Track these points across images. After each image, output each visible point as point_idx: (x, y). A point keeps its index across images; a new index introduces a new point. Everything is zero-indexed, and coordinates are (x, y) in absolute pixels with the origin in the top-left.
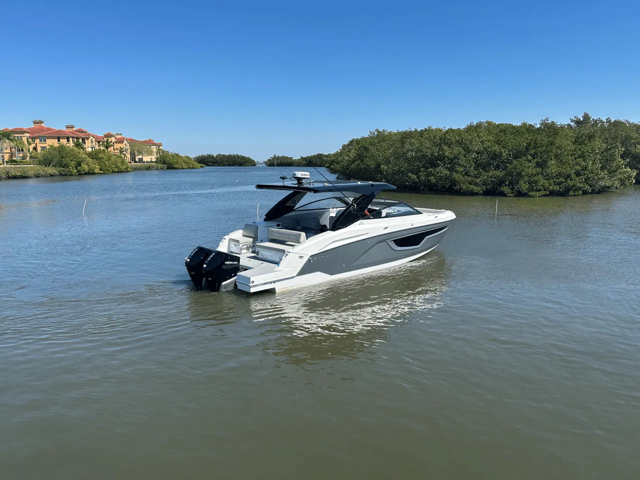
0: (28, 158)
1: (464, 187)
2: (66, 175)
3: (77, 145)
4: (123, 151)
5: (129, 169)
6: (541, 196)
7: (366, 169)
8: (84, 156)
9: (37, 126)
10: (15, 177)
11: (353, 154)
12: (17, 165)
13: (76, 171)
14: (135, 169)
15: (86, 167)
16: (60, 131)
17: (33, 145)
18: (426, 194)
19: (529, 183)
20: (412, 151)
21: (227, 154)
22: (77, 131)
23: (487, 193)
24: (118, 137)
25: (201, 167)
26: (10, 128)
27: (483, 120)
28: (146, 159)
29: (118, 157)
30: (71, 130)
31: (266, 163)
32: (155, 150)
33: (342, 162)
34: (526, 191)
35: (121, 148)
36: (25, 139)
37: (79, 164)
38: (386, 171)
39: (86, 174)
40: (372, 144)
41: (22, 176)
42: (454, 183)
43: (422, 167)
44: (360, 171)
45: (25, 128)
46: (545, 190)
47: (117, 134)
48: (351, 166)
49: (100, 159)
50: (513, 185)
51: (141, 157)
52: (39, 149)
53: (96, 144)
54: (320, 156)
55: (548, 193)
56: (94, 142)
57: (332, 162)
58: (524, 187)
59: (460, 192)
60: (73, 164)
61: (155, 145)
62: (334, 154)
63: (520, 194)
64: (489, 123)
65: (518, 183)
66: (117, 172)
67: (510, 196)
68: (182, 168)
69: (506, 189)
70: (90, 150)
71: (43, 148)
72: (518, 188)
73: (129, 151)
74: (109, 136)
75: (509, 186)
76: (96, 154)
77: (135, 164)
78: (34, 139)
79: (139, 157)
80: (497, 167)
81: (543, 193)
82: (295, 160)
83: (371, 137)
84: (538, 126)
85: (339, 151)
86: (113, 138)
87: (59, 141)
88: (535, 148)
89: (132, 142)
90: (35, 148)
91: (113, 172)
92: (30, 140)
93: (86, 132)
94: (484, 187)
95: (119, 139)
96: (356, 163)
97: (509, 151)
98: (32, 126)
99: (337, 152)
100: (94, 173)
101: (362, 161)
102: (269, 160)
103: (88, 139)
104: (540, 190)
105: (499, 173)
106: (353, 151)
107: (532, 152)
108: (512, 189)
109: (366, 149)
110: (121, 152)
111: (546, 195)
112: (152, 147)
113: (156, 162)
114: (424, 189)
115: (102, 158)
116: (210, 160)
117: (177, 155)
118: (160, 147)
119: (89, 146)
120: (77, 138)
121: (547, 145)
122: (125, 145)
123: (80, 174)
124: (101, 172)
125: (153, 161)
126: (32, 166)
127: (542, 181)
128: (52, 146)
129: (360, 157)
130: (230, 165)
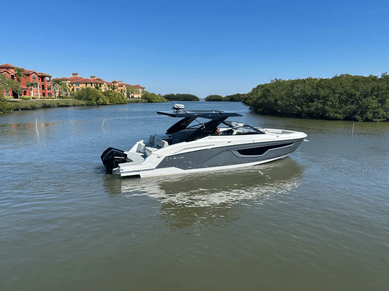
0: (69, 95)
1: (332, 115)
2: (90, 105)
3: (97, 88)
4: (123, 92)
5: (126, 102)
6: (381, 121)
7: (268, 103)
8: (101, 94)
9: (74, 76)
10: (62, 106)
11: (260, 94)
12: (63, 99)
13: (96, 103)
14: (130, 102)
15: (102, 100)
16: (87, 80)
17: (72, 88)
18: (306, 119)
19: (373, 113)
20: (298, 92)
21: (182, 94)
22: (97, 79)
23: (345, 119)
24: (120, 83)
25: (167, 101)
26: (60, 78)
27: (344, 74)
28: (136, 96)
29: (120, 95)
30: (93, 79)
31: (205, 99)
32: (141, 91)
33: (253, 98)
34: (371, 118)
35: (121, 89)
36: (67, 84)
37: (98, 99)
38: (281, 105)
39: (102, 104)
40: (272, 88)
41: (66, 105)
42: (325, 112)
43: (305, 102)
44: (265, 104)
45: (68, 77)
46: (383, 118)
47: (119, 81)
48: (258, 102)
49: (110, 96)
50: (363, 114)
51: (133, 95)
52: (75, 90)
53: (107, 87)
54: (238, 95)
55: (386, 120)
56: (106, 86)
57: (246, 99)
58: (370, 115)
59: (329, 118)
60: (94, 99)
61: (141, 88)
62: (247, 94)
63: (367, 120)
64: (347, 75)
65: (366, 113)
66: (120, 104)
67: (361, 121)
68: (156, 102)
69: (358, 117)
70: (103, 90)
71: (77, 89)
72: (366, 116)
73: (126, 91)
74: (114, 82)
75: (360, 115)
76: (107, 93)
77: (129, 99)
78: (72, 84)
79: (132, 95)
80: (353, 103)
81: (383, 119)
82: (223, 97)
83: (272, 84)
84: (380, 77)
85: (251, 92)
86: (117, 84)
87: (86, 85)
88: (377, 91)
89: (128, 86)
90: (73, 90)
91: (117, 104)
92: (70, 85)
93: (101, 80)
94: (344, 115)
95: (120, 84)
96: (262, 99)
97: (361, 92)
98: (72, 76)
99: (249, 92)
100: (106, 104)
101: (266, 98)
102: (207, 97)
103: (103, 84)
104: (380, 118)
105: (354, 107)
106: (260, 92)
107: (376, 93)
108: (362, 117)
109: (268, 91)
110: (121, 92)
111: (384, 121)
112: (139, 89)
113: (141, 98)
114: (305, 116)
115: (111, 95)
116: (173, 97)
117: (154, 94)
118: (144, 89)
119: (103, 88)
120: (97, 84)
121: (386, 89)
122: (124, 88)
123: (98, 105)
124: (110, 104)
125: (139, 97)
126: (71, 99)
127: (382, 112)
128: (82, 88)
129: (264, 96)
130: (184, 100)
